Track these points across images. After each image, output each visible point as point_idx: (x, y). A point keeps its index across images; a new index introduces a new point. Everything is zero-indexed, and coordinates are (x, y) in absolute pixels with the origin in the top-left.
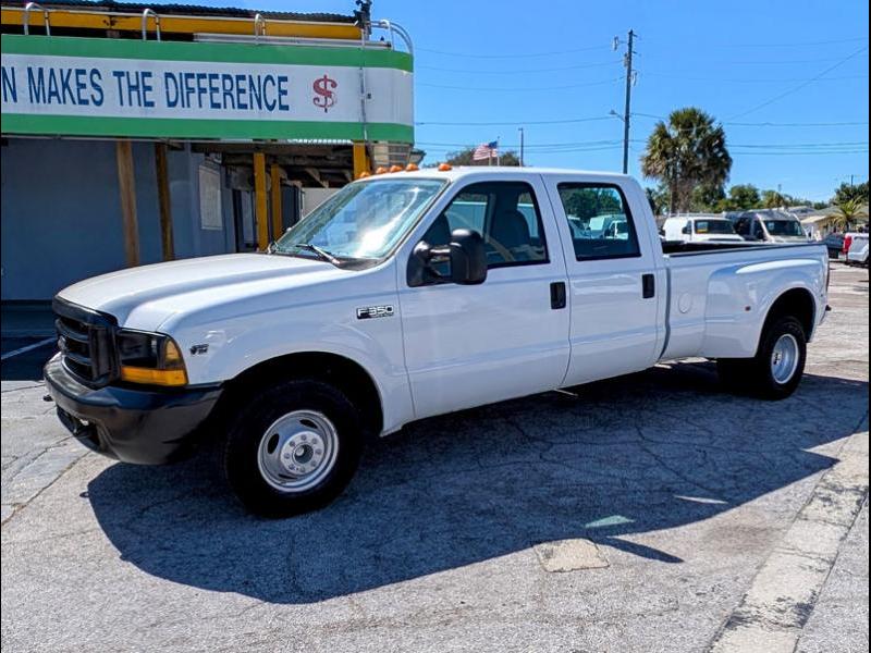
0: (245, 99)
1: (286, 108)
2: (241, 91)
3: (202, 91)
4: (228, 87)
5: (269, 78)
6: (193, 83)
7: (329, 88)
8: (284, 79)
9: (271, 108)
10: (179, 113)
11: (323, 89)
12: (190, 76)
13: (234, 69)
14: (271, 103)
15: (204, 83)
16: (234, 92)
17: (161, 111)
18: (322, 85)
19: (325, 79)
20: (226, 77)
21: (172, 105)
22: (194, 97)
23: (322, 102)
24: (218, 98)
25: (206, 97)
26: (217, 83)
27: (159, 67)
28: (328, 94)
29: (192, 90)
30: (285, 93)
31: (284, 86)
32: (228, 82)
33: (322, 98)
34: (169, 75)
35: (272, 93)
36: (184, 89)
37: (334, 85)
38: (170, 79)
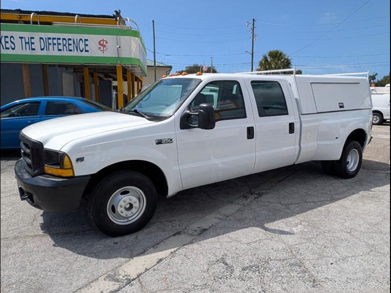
0: (71, 47)
1: (87, 51)
2: (70, 45)
3: (54, 44)
4: (65, 43)
5: (81, 39)
6: (50, 41)
7: (105, 44)
8: (86, 40)
9: (82, 51)
10: (45, 53)
11: (102, 44)
12: (50, 38)
14: (81, 49)
15: (55, 41)
16: (67, 45)
17: (38, 52)
18: (102, 42)
19: (103, 40)
20: (64, 39)
21: (42, 50)
22: (51, 47)
23: (102, 49)
25: (56, 47)
26: (60, 41)
27: (37, 36)
28: (104, 46)
29: (50, 44)
30: (87, 45)
31: (87, 43)
32: (64, 41)
33: (102, 47)
34: (41, 38)
35: (82, 46)
36: (47, 43)
37: (107, 42)
38: (42, 40)
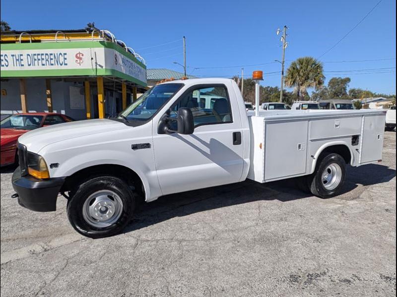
0: (53, 62)
1: (66, 64)
2: (51, 59)
3: (39, 60)
4: (47, 58)
5: (61, 54)
6: (36, 57)
7: (81, 56)
8: (65, 54)
9: (61, 65)
10: (32, 68)
11: (79, 57)
12: (35, 55)
13: (49, 51)
14: (61, 63)
15: (39, 57)
16: (49, 60)
17: (26, 68)
18: (78, 55)
19: (80, 53)
20: (47, 54)
21: (29, 65)
22: (36, 62)
23: (79, 62)
24: (44, 62)
25: (40, 62)
26: (43, 57)
27: (25, 52)
28: (81, 59)
29: (36, 60)
30: (66, 59)
31: (66, 56)
32: (47, 56)
33: (79, 60)
34: (28, 55)
35: (61, 59)
36: (33, 59)
37: (83, 55)
38: (29, 57)
